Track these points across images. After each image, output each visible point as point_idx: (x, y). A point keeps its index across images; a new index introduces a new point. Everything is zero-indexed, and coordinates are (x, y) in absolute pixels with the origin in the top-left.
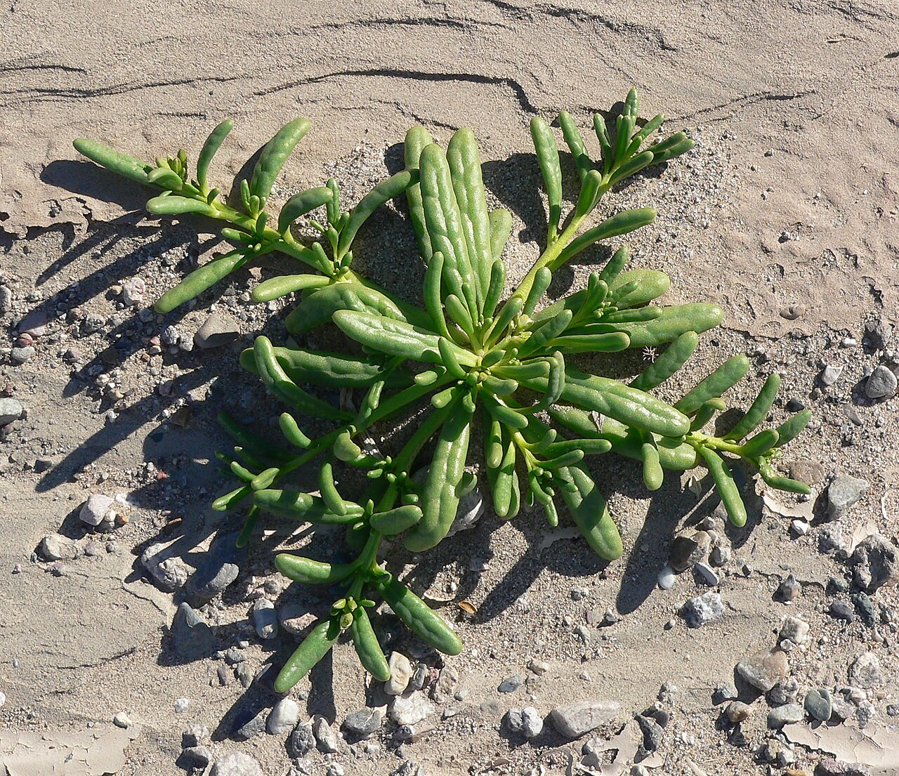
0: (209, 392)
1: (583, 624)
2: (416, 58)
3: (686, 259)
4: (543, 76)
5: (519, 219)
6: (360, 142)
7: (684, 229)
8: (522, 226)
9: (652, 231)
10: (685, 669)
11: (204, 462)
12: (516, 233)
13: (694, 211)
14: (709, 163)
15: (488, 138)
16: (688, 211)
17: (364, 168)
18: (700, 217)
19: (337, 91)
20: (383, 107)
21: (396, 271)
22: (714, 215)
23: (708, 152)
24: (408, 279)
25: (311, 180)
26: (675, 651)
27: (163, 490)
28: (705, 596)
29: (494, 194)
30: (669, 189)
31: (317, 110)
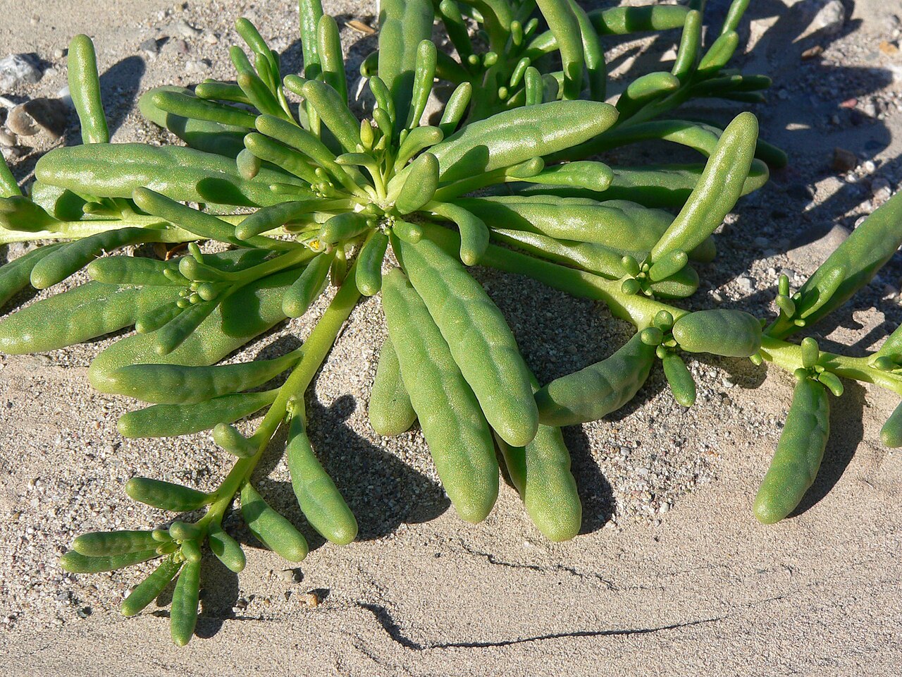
0: (811, 190)
1: (190, 38)
2: (596, 657)
3: (68, 430)
4: (353, 659)
5: (359, 433)
6: (664, 523)
7: (74, 469)
8: (352, 422)
9: (128, 455)
10: (36, 7)
11: (792, 127)
12: (360, 406)
13: (56, 497)
14: (38, 572)
15: (439, 555)
16: (68, 495)
17: (644, 472)
18: (47, 492)
19: (725, 593)
20: (637, 581)
21: (549, 315)
22: (23, 499)
23: (41, 587)
24: (527, 304)
25: (732, 448)
26: (53, 28)
27: (842, 90)
28: (11, 79)
29: (410, 468)
30: (104, 520)
31: (753, 559)
